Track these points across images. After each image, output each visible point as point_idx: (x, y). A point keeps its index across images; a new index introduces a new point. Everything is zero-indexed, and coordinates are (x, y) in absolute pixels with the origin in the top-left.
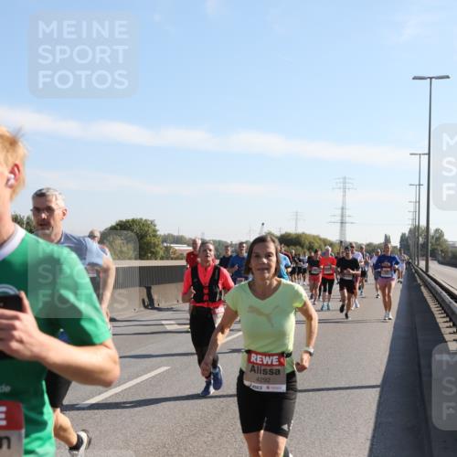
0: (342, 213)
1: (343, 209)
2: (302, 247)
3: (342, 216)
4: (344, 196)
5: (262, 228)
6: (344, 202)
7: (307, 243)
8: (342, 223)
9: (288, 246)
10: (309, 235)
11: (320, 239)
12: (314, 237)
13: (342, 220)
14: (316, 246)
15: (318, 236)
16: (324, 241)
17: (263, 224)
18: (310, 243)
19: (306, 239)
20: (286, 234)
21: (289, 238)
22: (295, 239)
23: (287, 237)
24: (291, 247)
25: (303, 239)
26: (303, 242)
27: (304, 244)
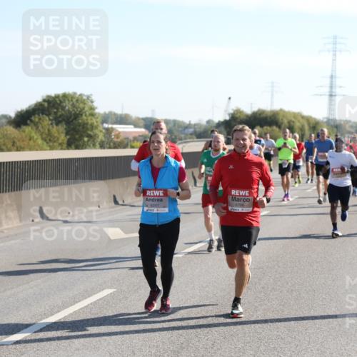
0: (332, 82)
1: (332, 77)
2: (279, 127)
3: (331, 87)
4: (334, 60)
5: (229, 103)
6: (334, 69)
7: (285, 121)
8: (331, 95)
9: (262, 126)
10: (289, 112)
11: (303, 117)
12: (296, 115)
13: (331, 91)
14: (297, 125)
15: (299, 114)
16: (308, 119)
17: (230, 98)
18: (289, 122)
19: (284, 116)
20: (259, 110)
21: (262, 116)
22: (270, 118)
23: (260, 114)
24: (265, 127)
25: (280, 118)
26: (280, 121)
27: (282, 123)
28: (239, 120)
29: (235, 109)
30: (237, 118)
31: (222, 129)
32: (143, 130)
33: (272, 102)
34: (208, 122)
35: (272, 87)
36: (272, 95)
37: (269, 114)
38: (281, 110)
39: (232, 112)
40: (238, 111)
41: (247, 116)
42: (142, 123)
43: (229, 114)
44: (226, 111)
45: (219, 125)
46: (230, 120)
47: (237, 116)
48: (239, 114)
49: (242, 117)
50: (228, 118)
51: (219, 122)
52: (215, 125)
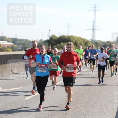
0: (94, 24)
1: (94, 22)
3: (93, 26)
4: (95, 15)
5: (49, 32)
6: (95, 18)
7: (74, 41)
8: (93, 30)
9: (64, 43)
10: (75, 37)
11: (81, 39)
12: (78, 38)
13: (93, 28)
14: (79, 42)
15: (80, 37)
16: (83, 40)
17: (50, 30)
18: (75, 41)
21: (64, 38)
22: (67, 39)
23: (63, 37)
25: (72, 39)
28: (54, 40)
29: (52, 35)
30: (53, 39)
31: (47, 43)
32: (12, 43)
33: (68, 32)
34: (40, 40)
35: (68, 25)
36: (68, 29)
37: (67, 37)
38: (72, 36)
39: (51, 36)
40: (53, 36)
41: (57, 38)
42: (11, 40)
43: (50, 37)
44: (48, 36)
45: (45, 42)
46: (50, 40)
47: (53, 38)
48: (54, 37)
49: (55, 38)
50: (49, 39)
51: (45, 40)
52: (43, 42)
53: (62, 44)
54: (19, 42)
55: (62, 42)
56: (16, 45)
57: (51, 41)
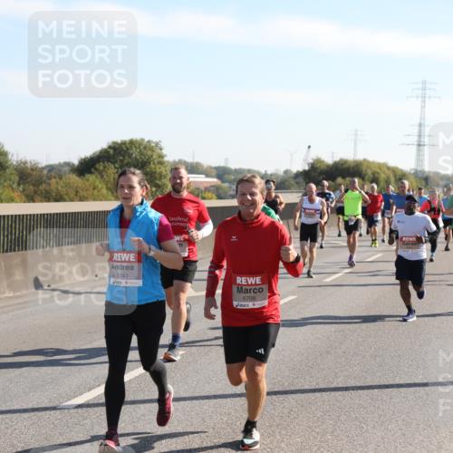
0: (420, 130)
1: (420, 125)
2: (363, 178)
3: (420, 136)
4: (423, 107)
5: (308, 152)
6: (423, 117)
7: (369, 172)
8: (419, 145)
9: (344, 177)
10: (373, 163)
11: (389, 168)
12: (380, 166)
13: (419, 141)
14: (383, 176)
15: (385, 164)
16: (394, 170)
17: (309, 147)
18: (373, 174)
19: (368, 167)
20: (341, 160)
21: (345, 166)
22: (353, 168)
23: (342, 165)
24: (347, 179)
25: (364, 168)
26: (364, 172)
27: (366, 175)
28: (319, 170)
29: (315, 158)
30: (317, 168)
31: (301, 180)
32: (215, 180)
33: (355, 152)
34: (286, 172)
35: (356, 135)
36: (355, 144)
37: (352, 165)
38: (365, 160)
39: (311, 161)
40: (319, 161)
41: (328, 166)
42: (214, 172)
43: (308, 164)
45: (298, 175)
46: (309, 170)
47: (317, 166)
48: (319, 164)
49: (323, 167)
50: (307, 168)
51: (298, 172)
52: (293, 175)
53: (339, 180)
54: (233, 177)
55: (338, 176)
56: (226, 185)
57: (313, 174)
